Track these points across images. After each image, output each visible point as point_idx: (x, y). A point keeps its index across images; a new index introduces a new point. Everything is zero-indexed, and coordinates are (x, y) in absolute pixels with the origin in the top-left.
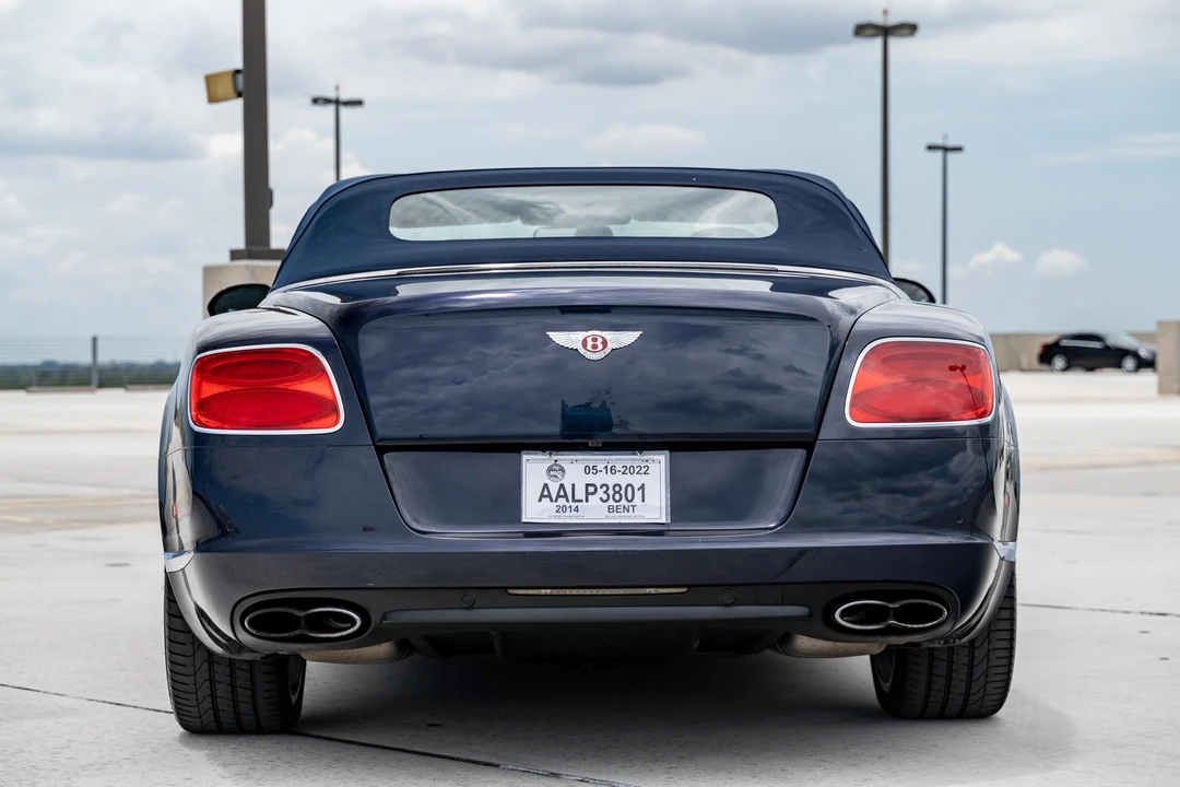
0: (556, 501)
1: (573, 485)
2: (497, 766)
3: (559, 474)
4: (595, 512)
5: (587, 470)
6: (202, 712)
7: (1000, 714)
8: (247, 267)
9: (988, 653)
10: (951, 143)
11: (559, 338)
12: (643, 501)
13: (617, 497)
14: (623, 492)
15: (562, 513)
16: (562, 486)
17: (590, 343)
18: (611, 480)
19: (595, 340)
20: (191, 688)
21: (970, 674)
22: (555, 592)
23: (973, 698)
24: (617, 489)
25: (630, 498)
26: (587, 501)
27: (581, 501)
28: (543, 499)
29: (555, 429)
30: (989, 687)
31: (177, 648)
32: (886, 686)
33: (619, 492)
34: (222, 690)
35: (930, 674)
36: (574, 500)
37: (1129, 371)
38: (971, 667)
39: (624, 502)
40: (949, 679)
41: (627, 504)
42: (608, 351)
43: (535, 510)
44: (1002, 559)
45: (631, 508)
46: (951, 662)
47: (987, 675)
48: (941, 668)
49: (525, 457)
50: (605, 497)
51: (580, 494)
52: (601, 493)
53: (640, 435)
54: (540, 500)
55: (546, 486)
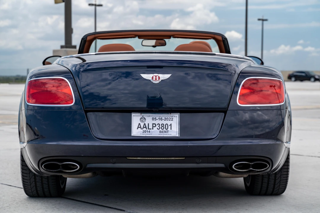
0: (143, 129)
1: (148, 124)
2: (124, 211)
3: (144, 120)
4: (155, 133)
5: (153, 119)
6: (32, 191)
7: (284, 194)
8: (65, 50)
9: (281, 176)
10: (265, 18)
11: (145, 76)
12: (171, 129)
13: (163, 128)
14: (164, 126)
15: (144, 133)
16: (145, 124)
17: (154, 78)
18: (161, 122)
19: (156, 77)
20: (29, 184)
21: (275, 182)
22: (142, 158)
23: (275, 190)
24: (163, 125)
25: (167, 128)
26: (153, 129)
27: (151, 129)
28: (139, 128)
29: (145, 105)
30: (281, 186)
31: (24, 171)
32: (248, 185)
33: (163, 126)
34: (39, 184)
35: (262, 182)
36: (149, 129)
37: (312, 81)
38: (275, 180)
39: (165, 129)
40: (268, 184)
41: (166, 130)
42: (160, 80)
43: (136, 132)
44: (286, 147)
45: (167, 132)
46: (269, 179)
47: (280, 183)
48: (266, 180)
49: (133, 114)
50: (159, 128)
51: (151, 127)
52: (157, 126)
53: (170, 108)
54: (137, 129)
55: (139, 124)
